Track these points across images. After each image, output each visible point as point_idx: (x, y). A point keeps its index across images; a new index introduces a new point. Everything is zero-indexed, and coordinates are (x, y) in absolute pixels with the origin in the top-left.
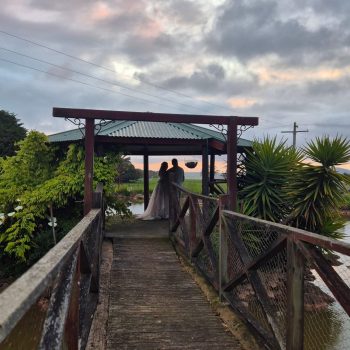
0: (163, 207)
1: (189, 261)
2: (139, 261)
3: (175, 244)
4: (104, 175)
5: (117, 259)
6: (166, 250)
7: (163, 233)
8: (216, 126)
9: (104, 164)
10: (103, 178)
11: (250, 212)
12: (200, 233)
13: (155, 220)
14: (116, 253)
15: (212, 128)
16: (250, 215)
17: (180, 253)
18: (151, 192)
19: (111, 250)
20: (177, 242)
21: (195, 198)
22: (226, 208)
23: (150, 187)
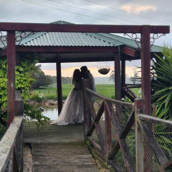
0: (78, 112)
1: (106, 163)
2: (58, 164)
3: (90, 148)
4: (20, 83)
5: (37, 163)
6: (82, 154)
7: (78, 137)
8: (130, 34)
9: (20, 72)
10: (20, 86)
11: (161, 115)
12: (116, 137)
13: (69, 125)
14: (35, 157)
15: (126, 37)
16: (162, 118)
17: (96, 156)
18: (65, 98)
19: (30, 155)
20: (92, 145)
21: (110, 103)
22: (141, 112)
23: (64, 93)
